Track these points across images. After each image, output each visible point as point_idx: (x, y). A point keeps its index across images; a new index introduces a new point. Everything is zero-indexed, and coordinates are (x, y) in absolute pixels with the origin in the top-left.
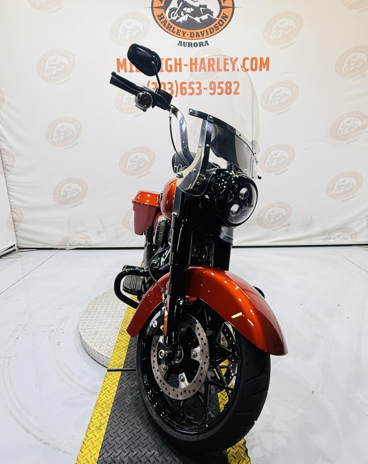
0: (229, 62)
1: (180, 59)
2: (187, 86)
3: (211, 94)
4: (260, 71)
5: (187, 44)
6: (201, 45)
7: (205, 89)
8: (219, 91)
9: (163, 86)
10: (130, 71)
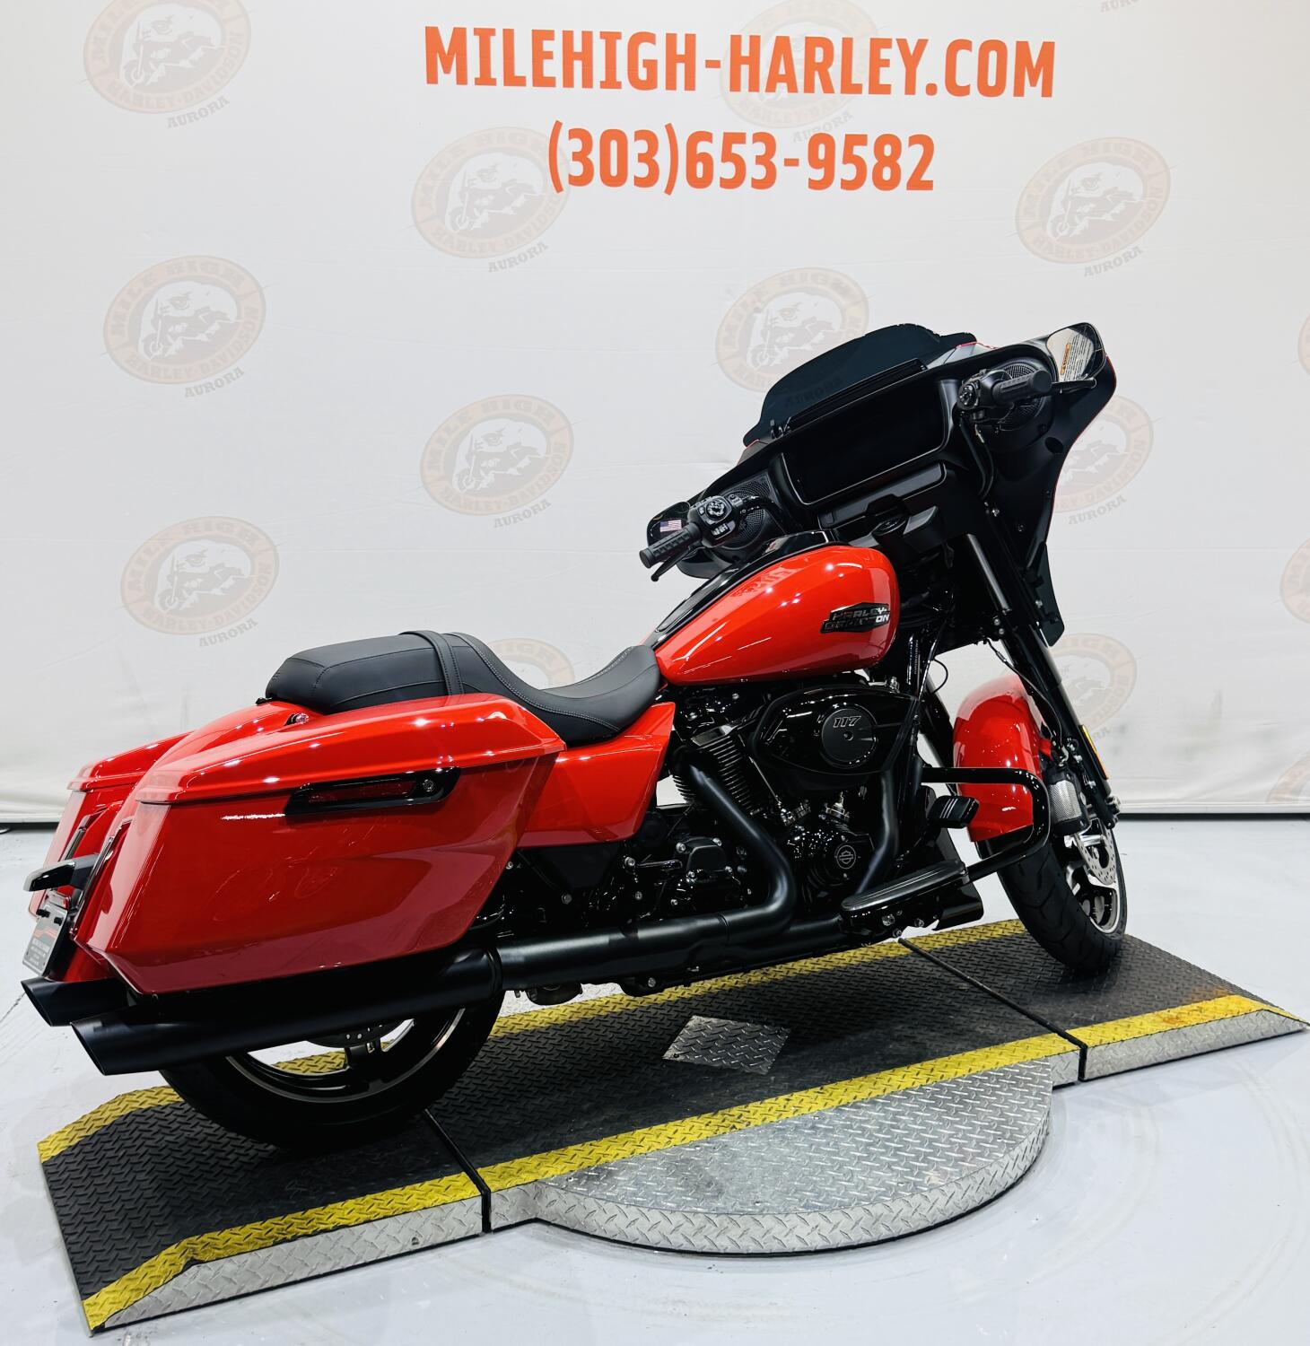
0: (892, 54)
1: (691, 40)
2: (714, 149)
3: (814, 185)
4: (1017, 94)
7: (791, 162)
8: (849, 172)
9: (614, 145)
10: (478, 82)
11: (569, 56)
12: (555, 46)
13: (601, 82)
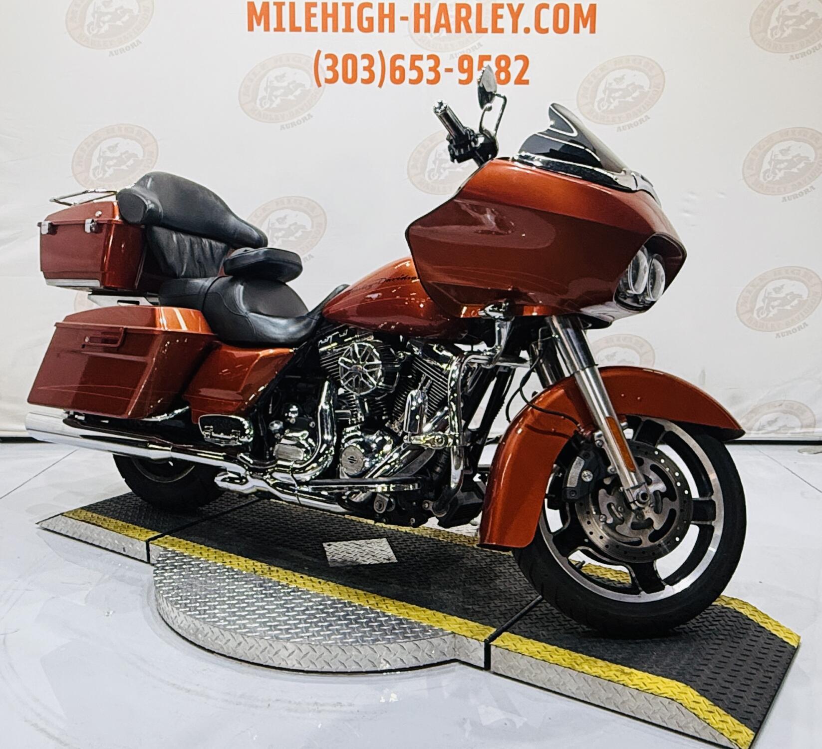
0: (504, 12)
1: (392, 6)
2: (405, 63)
3: (461, 82)
4: (576, 32)
7: (449, 70)
9: (350, 62)
10: (275, 30)
11: (325, 16)
12: (317, 11)
13: (343, 29)
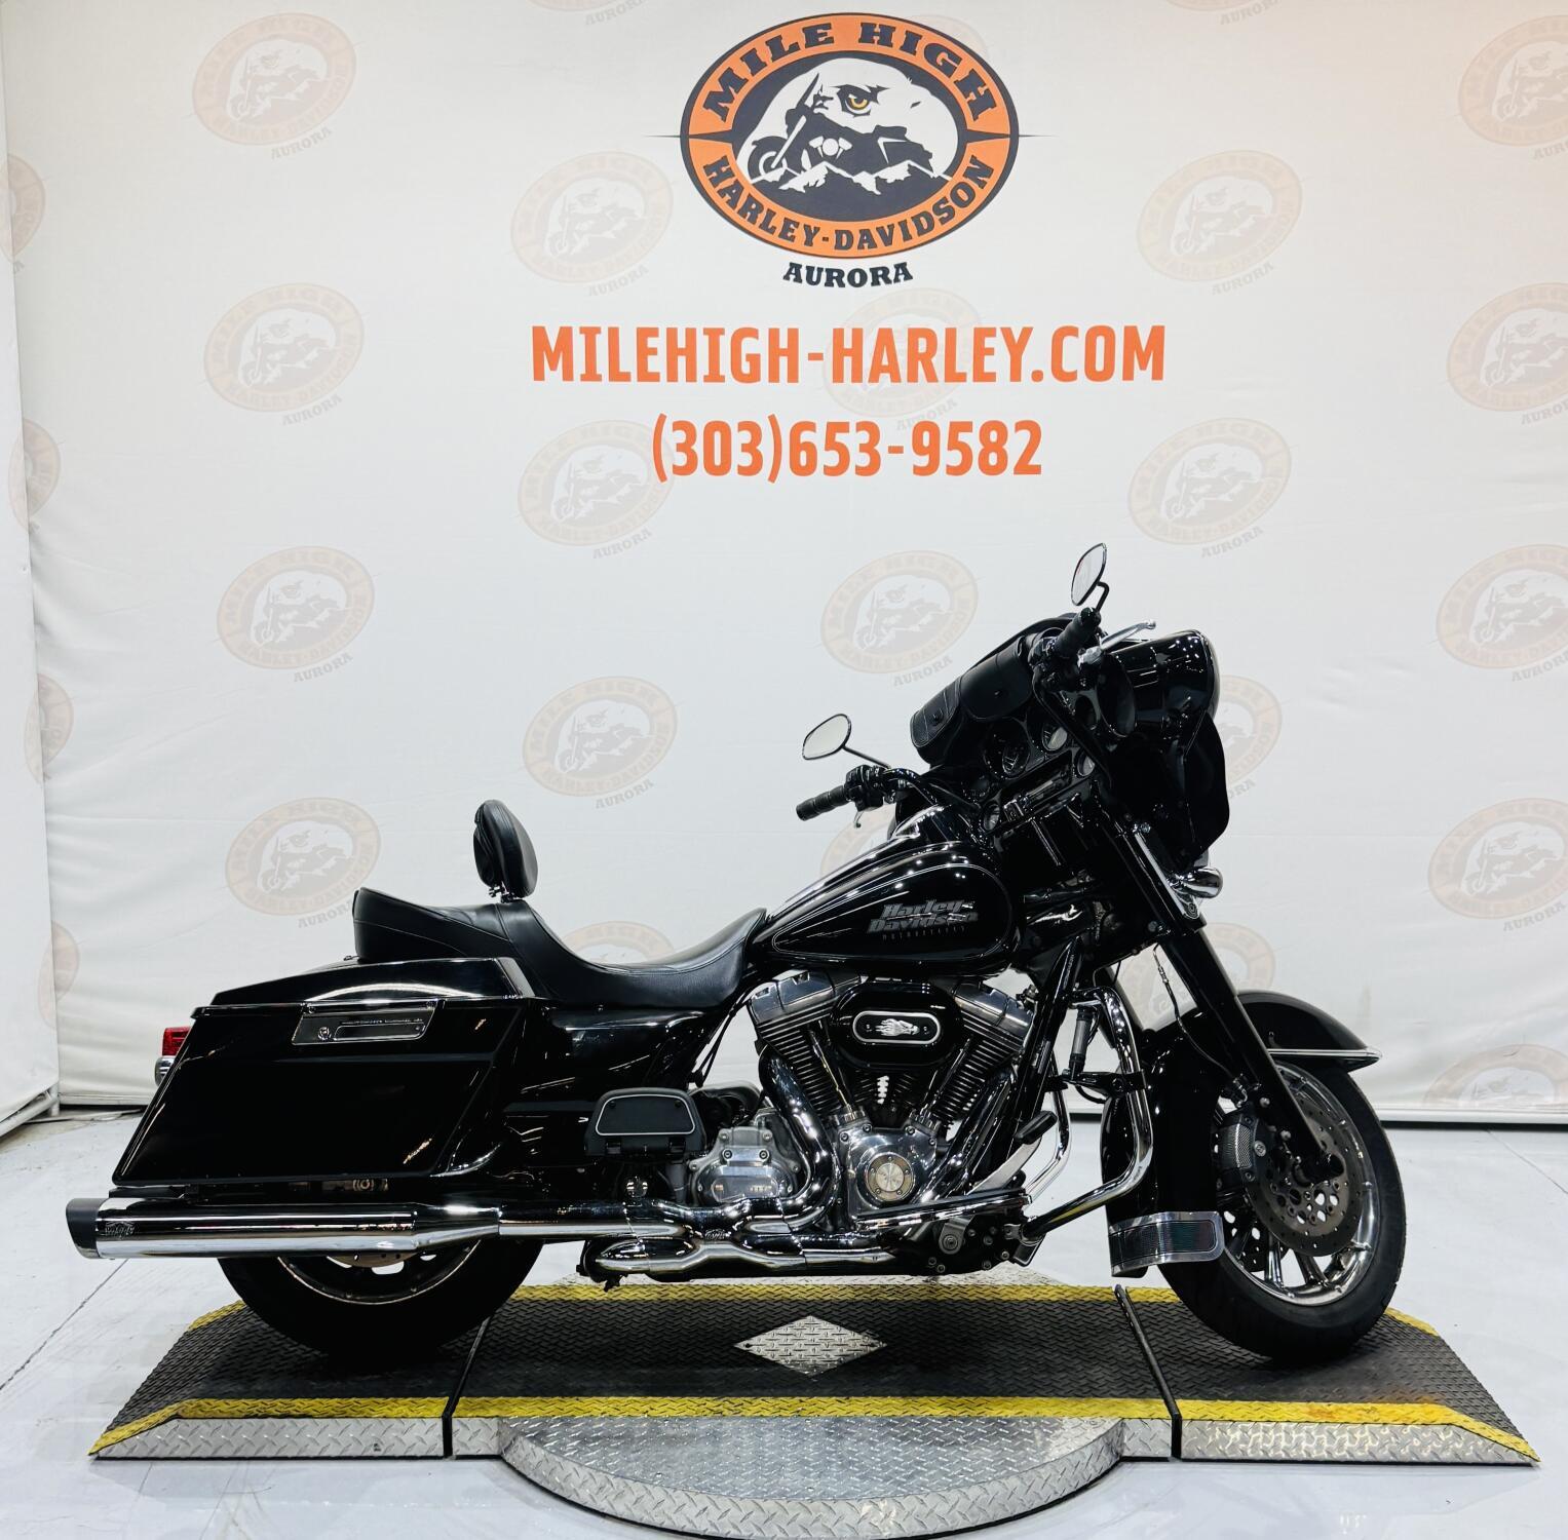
0: (997, 343)
1: (793, 334)
2: (817, 438)
3: (919, 471)
4: (1125, 379)
5: (824, 275)
6: (881, 280)
7: (896, 450)
8: (954, 458)
9: (717, 436)
10: (584, 378)
11: (673, 352)
12: (659, 343)
13: (705, 377)
